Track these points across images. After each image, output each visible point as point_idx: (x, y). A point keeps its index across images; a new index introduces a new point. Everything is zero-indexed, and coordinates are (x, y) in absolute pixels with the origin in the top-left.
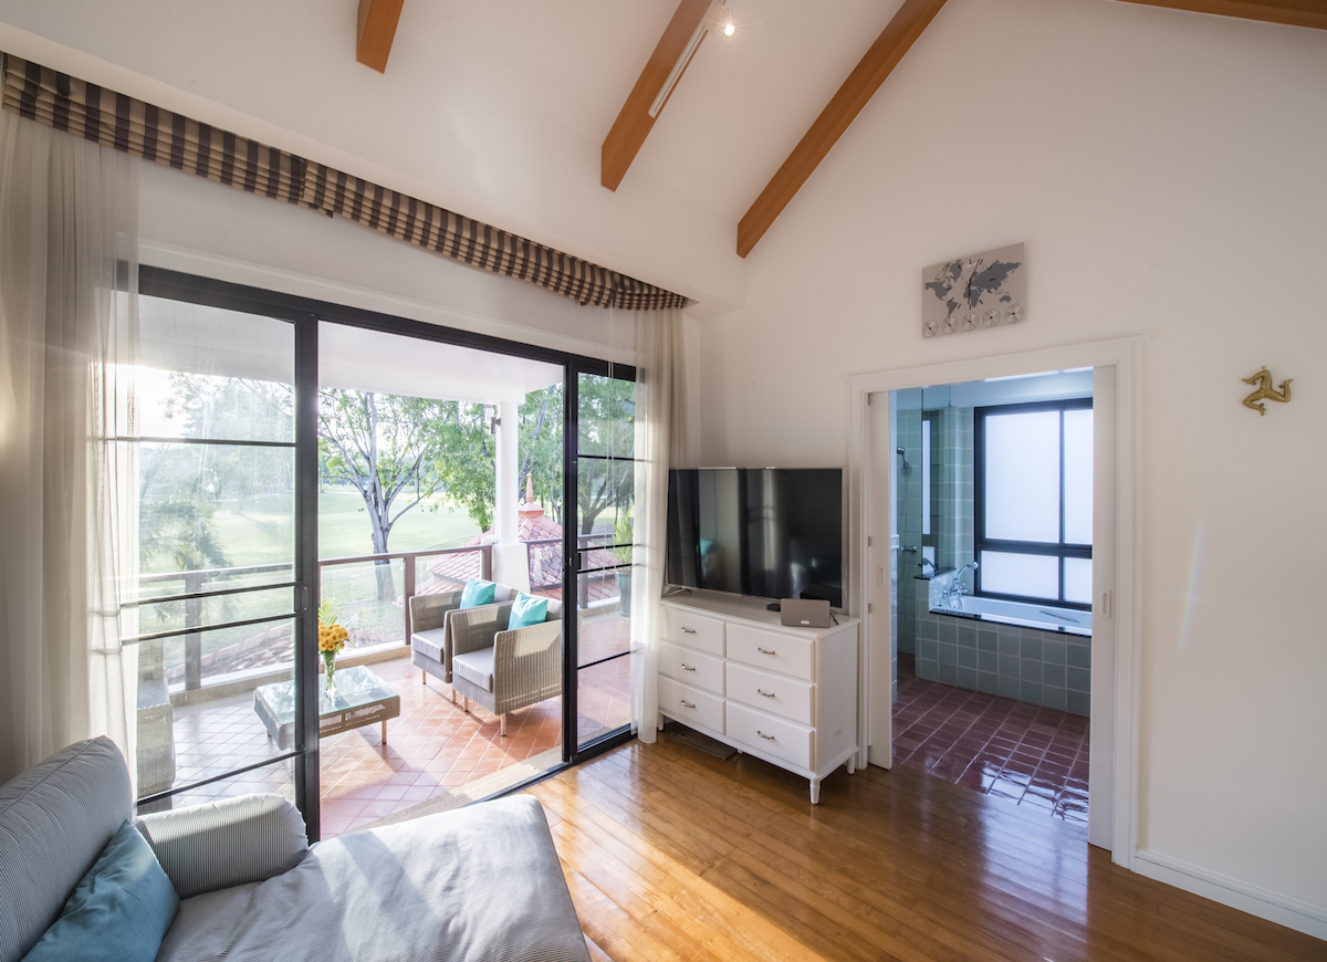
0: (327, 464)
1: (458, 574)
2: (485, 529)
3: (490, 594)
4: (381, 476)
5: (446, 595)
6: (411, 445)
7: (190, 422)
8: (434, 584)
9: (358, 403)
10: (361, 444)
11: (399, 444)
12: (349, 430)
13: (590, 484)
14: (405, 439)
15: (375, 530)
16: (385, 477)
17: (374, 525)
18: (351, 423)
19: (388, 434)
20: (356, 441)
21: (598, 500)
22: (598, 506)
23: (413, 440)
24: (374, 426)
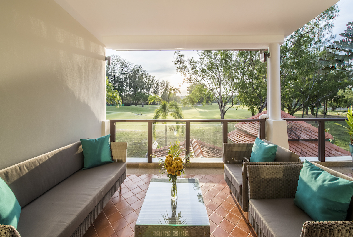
0: (210, 96)
1: (245, 129)
2: (253, 115)
3: (273, 152)
4: (223, 99)
5: (242, 145)
6: (230, 90)
7: (188, 90)
8: (237, 131)
9: (217, 79)
10: (218, 90)
11: (227, 90)
12: (215, 87)
13: (292, 101)
14: (229, 88)
15: (221, 113)
16: (224, 99)
17: (221, 112)
18: (215, 85)
19: (225, 88)
20: (216, 89)
21: (295, 107)
22: (295, 109)
23: (231, 89)
24: (221, 85)
